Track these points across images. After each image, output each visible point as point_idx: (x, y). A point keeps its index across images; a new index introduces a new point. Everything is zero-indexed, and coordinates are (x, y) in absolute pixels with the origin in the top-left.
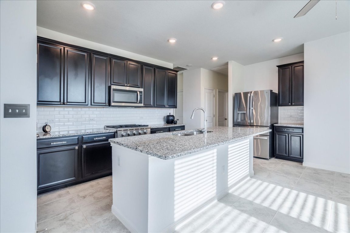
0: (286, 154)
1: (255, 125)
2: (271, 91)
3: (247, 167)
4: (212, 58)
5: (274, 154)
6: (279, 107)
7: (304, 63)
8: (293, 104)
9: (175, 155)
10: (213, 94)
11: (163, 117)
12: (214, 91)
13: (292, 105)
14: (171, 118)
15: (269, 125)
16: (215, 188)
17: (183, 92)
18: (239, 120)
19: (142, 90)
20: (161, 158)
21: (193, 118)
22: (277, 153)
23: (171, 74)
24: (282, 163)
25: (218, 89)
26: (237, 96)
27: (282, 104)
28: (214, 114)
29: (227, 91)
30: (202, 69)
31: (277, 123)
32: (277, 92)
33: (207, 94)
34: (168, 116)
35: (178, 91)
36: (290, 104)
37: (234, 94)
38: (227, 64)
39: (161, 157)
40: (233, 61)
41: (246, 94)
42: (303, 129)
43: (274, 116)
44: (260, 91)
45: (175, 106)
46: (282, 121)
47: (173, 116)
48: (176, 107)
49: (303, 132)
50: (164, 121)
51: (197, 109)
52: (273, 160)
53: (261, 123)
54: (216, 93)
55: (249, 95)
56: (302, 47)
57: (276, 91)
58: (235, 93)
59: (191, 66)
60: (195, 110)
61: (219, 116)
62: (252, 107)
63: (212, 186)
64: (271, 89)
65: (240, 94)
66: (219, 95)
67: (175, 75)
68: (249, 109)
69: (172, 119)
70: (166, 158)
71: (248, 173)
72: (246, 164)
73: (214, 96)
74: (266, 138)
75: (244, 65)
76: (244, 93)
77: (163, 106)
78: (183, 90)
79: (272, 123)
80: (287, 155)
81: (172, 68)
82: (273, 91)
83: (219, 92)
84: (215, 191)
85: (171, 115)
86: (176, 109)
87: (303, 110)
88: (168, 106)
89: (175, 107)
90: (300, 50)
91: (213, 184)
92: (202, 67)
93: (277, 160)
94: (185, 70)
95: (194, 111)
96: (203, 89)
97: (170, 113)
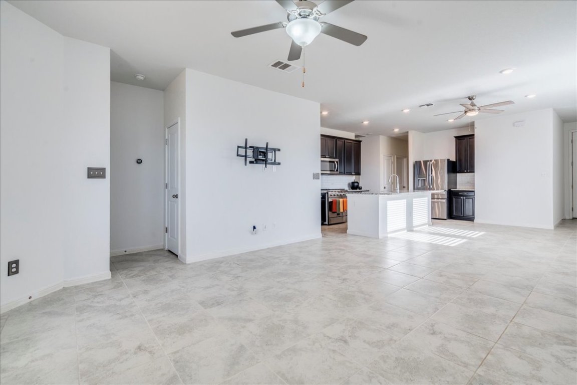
0: (462, 215)
2: (448, 160)
3: (426, 218)
4: (393, 130)
5: (451, 216)
6: (458, 174)
7: (475, 136)
10: (391, 161)
11: (347, 184)
12: (392, 157)
13: (467, 172)
14: (356, 184)
15: (446, 189)
18: (419, 185)
19: (337, 160)
22: (454, 214)
24: (458, 221)
25: (396, 155)
26: (417, 165)
27: (459, 171)
31: (456, 188)
32: (455, 161)
33: (385, 161)
34: (353, 183)
37: (415, 162)
40: (413, 131)
41: (426, 162)
42: (474, 192)
43: (452, 182)
44: (440, 159)
45: (359, 173)
46: (460, 187)
47: (357, 182)
49: (474, 195)
50: (349, 187)
54: (394, 160)
55: (428, 163)
57: (453, 159)
62: (431, 174)
64: (448, 158)
65: (420, 162)
66: (397, 161)
68: (429, 176)
73: (392, 163)
74: (444, 201)
75: (423, 133)
76: (424, 161)
77: (350, 174)
79: (450, 188)
82: (451, 160)
83: (397, 158)
86: (360, 175)
87: (474, 176)
92: (381, 135)
96: (382, 156)
97: (355, 180)
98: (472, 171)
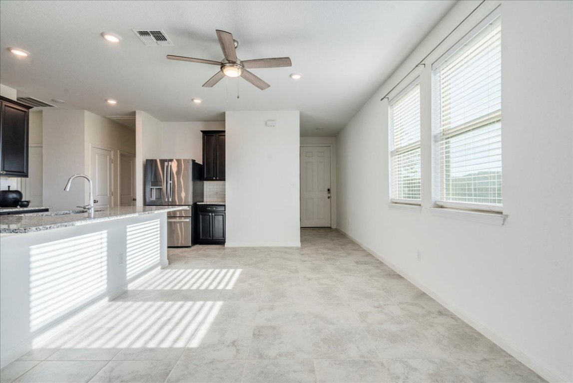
0: (210, 237)
1: (177, 204)
2: (194, 161)
3: (157, 254)
4: (106, 100)
5: (197, 239)
6: (205, 182)
7: (226, 133)
8: (218, 178)
9: (41, 227)
10: (110, 158)
12: (112, 152)
13: (216, 180)
14: (13, 196)
15: (191, 203)
16: (106, 281)
17: (42, 147)
18: (154, 198)
20: (17, 233)
21: (68, 189)
22: (201, 237)
23: (12, 109)
24: (205, 248)
25: (120, 151)
26: (150, 165)
27: (207, 178)
28: (112, 190)
29: (134, 155)
30: (87, 113)
31: (203, 201)
32: (202, 164)
33: (97, 156)
34: (4, 192)
35: (30, 145)
36: (214, 178)
37: (145, 160)
38: (134, 114)
39: (16, 231)
40: (142, 111)
41: (163, 162)
42: (225, 206)
43: (198, 193)
44: (184, 160)
45: (23, 172)
46: (208, 200)
47: (17, 192)
48: (26, 176)
49: (225, 211)
51: (76, 176)
52: (197, 247)
53: (185, 202)
54: (115, 154)
55: (166, 163)
56: (223, 115)
57: (200, 161)
58: (147, 160)
59: (63, 103)
60: (72, 178)
61: (121, 195)
62: (171, 180)
63: (100, 279)
64: (193, 159)
65: (156, 160)
66: (121, 159)
67: (24, 113)
68: (167, 182)
69: (15, 199)
70: (26, 231)
71: (159, 261)
72: (156, 250)
73: (111, 161)
74: (188, 220)
75: (162, 121)
76: (161, 160)
78: (42, 143)
79: (196, 202)
80: (211, 239)
81: (14, 98)
82: (196, 162)
83: (121, 155)
84: (106, 286)
85: (11, 190)
86: (27, 178)
87: (225, 185)
88: (5, 172)
89: (23, 174)
90: (222, 118)
91: (101, 276)
92: (86, 110)
93: (201, 246)
94: (48, 107)
95: (71, 180)
96: (90, 147)
97: (9, 187)
98: (223, 178)
